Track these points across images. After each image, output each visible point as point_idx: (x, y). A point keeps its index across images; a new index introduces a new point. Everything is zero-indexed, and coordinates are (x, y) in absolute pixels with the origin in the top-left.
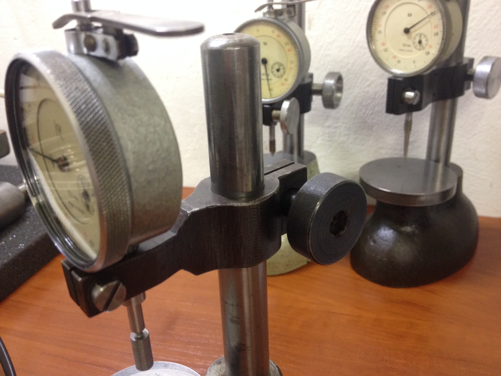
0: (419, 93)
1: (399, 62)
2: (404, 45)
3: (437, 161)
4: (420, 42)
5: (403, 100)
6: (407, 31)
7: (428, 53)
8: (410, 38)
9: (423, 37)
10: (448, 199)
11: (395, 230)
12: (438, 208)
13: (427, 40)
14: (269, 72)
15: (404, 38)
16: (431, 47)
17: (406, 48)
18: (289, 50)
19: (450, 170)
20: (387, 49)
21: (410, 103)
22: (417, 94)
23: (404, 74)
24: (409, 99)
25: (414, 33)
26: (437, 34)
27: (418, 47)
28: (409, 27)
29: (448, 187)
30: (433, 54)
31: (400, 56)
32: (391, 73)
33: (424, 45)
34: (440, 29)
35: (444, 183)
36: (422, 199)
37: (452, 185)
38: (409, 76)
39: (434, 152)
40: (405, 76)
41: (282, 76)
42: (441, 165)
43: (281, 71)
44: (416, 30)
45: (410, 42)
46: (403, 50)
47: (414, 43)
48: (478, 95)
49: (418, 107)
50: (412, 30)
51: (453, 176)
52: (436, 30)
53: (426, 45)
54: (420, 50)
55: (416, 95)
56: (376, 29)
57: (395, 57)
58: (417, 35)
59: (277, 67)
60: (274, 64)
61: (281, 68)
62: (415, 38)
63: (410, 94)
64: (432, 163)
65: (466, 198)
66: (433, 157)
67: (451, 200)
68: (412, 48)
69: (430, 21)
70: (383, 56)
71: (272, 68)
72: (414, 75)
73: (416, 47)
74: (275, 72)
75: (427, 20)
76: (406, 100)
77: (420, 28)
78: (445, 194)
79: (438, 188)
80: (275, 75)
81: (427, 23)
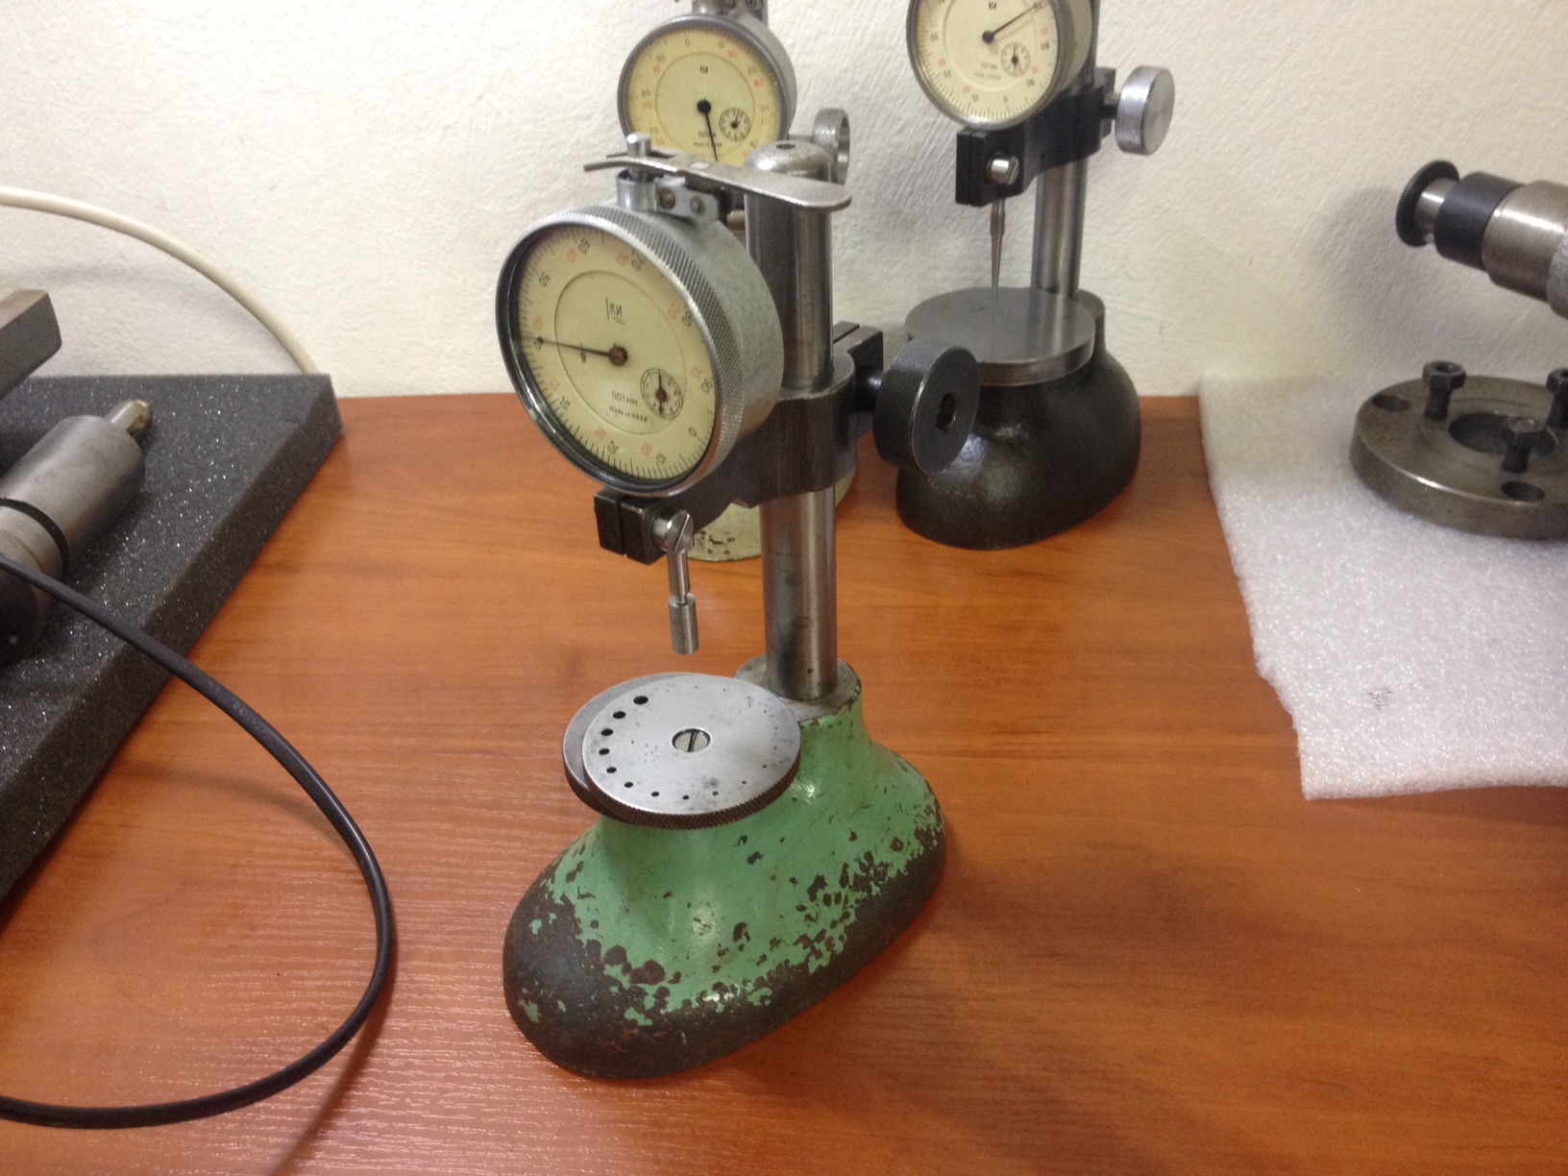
0: (1017, 161)
1: (976, 98)
2: (984, 65)
3: (1053, 290)
4: (1015, 60)
5: (986, 175)
6: (988, 38)
7: (1031, 83)
8: (994, 52)
9: (1019, 50)
10: (1081, 365)
11: (984, 437)
12: (1060, 385)
13: (1027, 57)
14: (716, 129)
15: (984, 51)
16: (1036, 70)
17: (988, 71)
18: (756, 83)
19: (1079, 307)
20: (950, 71)
21: (1001, 181)
22: (1015, 164)
23: (987, 124)
24: (1001, 174)
25: (1002, 41)
26: (1047, 46)
27: (1012, 68)
28: (992, 29)
29: (1078, 342)
30: (1040, 84)
31: (979, 86)
32: (962, 122)
33: (1023, 68)
34: (1052, 36)
35: (1068, 334)
36: (1033, 369)
37: (1084, 337)
38: (999, 128)
39: (1046, 270)
40: (989, 128)
41: (744, 137)
42: (1060, 297)
43: (742, 126)
44: (1006, 37)
45: (995, 60)
46: (982, 75)
47: (1003, 62)
48: (1126, 148)
49: (1017, 189)
50: (997, 36)
51: (1085, 317)
52: (1044, 39)
53: (1028, 66)
54: (1014, 75)
55: (1012, 166)
56: (926, 31)
57: (967, 89)
58: (1009, 45)
59: (731, 118)
60: (726, 112)
61: (742, 121)
62: (1004, 53)
63: (1001, 165)
64: (1044, 294)
65: (1113, 360)
66: (1046, 282)
67: (1085, 367)
68: (1000, 71)
69: (1032, 19)
70: (943, 86)
71: (722, 119)
72: (1006, 126)
73: (1007, 70)
74: (729, 128)
75: (1027, 17)
76: (994, 177)
77: (1012, 33)
78: (1074, 356)
79: (1058, 346)
80: (728, 136)
81: (1026, 23)
